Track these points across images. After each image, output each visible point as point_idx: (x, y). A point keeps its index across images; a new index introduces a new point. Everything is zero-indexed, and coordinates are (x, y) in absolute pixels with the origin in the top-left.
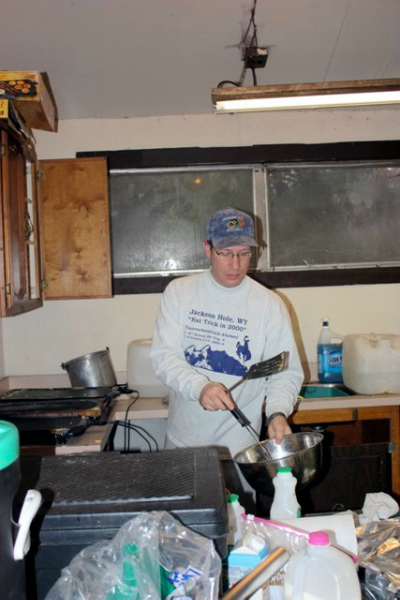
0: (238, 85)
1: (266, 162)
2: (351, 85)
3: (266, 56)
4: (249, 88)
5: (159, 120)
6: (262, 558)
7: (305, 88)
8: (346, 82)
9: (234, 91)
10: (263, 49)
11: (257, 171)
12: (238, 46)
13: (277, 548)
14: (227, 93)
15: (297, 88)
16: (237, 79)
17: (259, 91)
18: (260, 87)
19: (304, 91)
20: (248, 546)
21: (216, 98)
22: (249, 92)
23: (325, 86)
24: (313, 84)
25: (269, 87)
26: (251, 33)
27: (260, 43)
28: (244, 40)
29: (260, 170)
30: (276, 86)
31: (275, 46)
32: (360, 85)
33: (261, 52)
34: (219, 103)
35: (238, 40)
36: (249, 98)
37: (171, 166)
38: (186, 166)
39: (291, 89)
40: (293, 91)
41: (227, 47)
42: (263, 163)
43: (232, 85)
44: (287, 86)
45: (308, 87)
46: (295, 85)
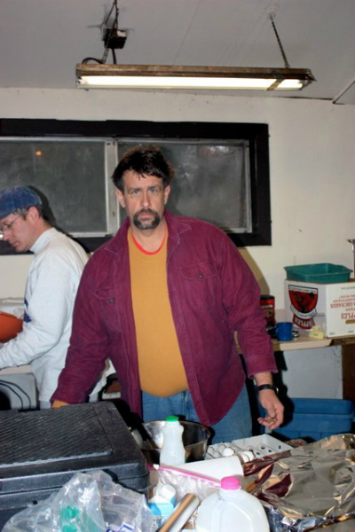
0: (101, 62)
1: (117, 136)
2: (202, 70)
3: (125, 38)
4: (111, 66)
5: (18, 92)
6: (175, 506)
7: (162, 69)
8: (198, 67)
9: (98, 68)
10: (122, 31)
11: (109, 144)
12: (100, 27)
13: (187, 495)
14: (91, 69)
15: (155, 69)
16: (100, 57)
17: (121, 70)
18: (121, 66)
19: (162, 72)
20: (160, 495)
21: (80, 74)
22: (111, 69)
23: (180, 69)
24: (169, 67)
25: (130, 66)
26: (113, 15)
27: (120, 26)
28: (106, 21)
29: (112, 143)
30: (135, 66)
31: (133, 30)
32: (210, 70)
33: (120, 34)
34: (83, 78)
35: (100, 22)
36: (112, 75)
37: (29, 136)
38: (43, 136)
39: (149, 70)
40: (152, 72)
41: (90, 27)
42: (114, 137)
43: (96, 62)
44: (147, 66)
45: (165, 69)
46: (154, 66)
